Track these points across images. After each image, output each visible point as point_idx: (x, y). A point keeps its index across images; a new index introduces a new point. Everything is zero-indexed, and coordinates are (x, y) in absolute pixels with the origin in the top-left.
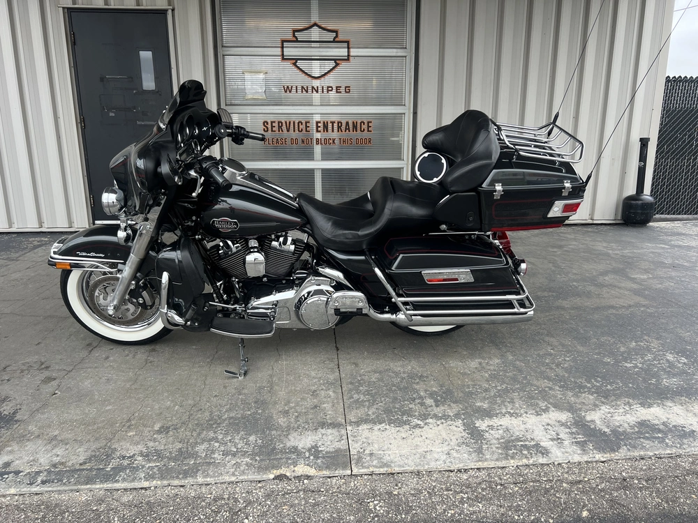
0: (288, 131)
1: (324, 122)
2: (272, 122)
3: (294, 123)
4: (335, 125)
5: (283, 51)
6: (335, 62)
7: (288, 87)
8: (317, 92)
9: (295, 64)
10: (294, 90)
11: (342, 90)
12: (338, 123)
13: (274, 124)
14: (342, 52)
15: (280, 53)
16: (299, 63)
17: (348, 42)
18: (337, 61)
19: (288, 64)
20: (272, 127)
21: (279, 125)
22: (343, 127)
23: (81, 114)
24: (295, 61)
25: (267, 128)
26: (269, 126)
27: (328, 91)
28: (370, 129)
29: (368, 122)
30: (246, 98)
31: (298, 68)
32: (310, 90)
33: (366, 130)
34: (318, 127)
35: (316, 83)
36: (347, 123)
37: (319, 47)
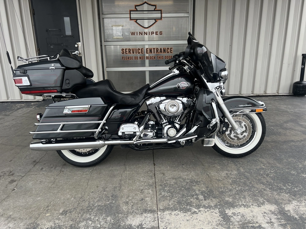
0: (133, 53)
1: (150, 49)
2: (126, 49)
3: (136, 49)
4: (155, 50)
5: (130, 16)
6: (155, 20)
7: (133, 33)
8: (147, 34)
9: (136, 22)
10: (136, 34)
11: (158, 33)
12: (157, 49)
13: (127, 50)
14: (159, 15)
15: (129, 17)
16: (138, 21)
17: (161, 11)
18: (156, 20)
19: (133, 22)
20: (126, 51)
21: (129, 50)
22: (159, 51)
23: (38, 47)
24: (136, 20)
25: (124, 52)
26: (124, 51)
27: (152, 34)
28: (172, 51)
29: (171, 48)
30: (114, 38)
31: (138, 23)
32: (143, 34)
33: (170, 52)
34: (147, 51)
35: (146, 30)
36: (161, 49)
37: (148, 13)
